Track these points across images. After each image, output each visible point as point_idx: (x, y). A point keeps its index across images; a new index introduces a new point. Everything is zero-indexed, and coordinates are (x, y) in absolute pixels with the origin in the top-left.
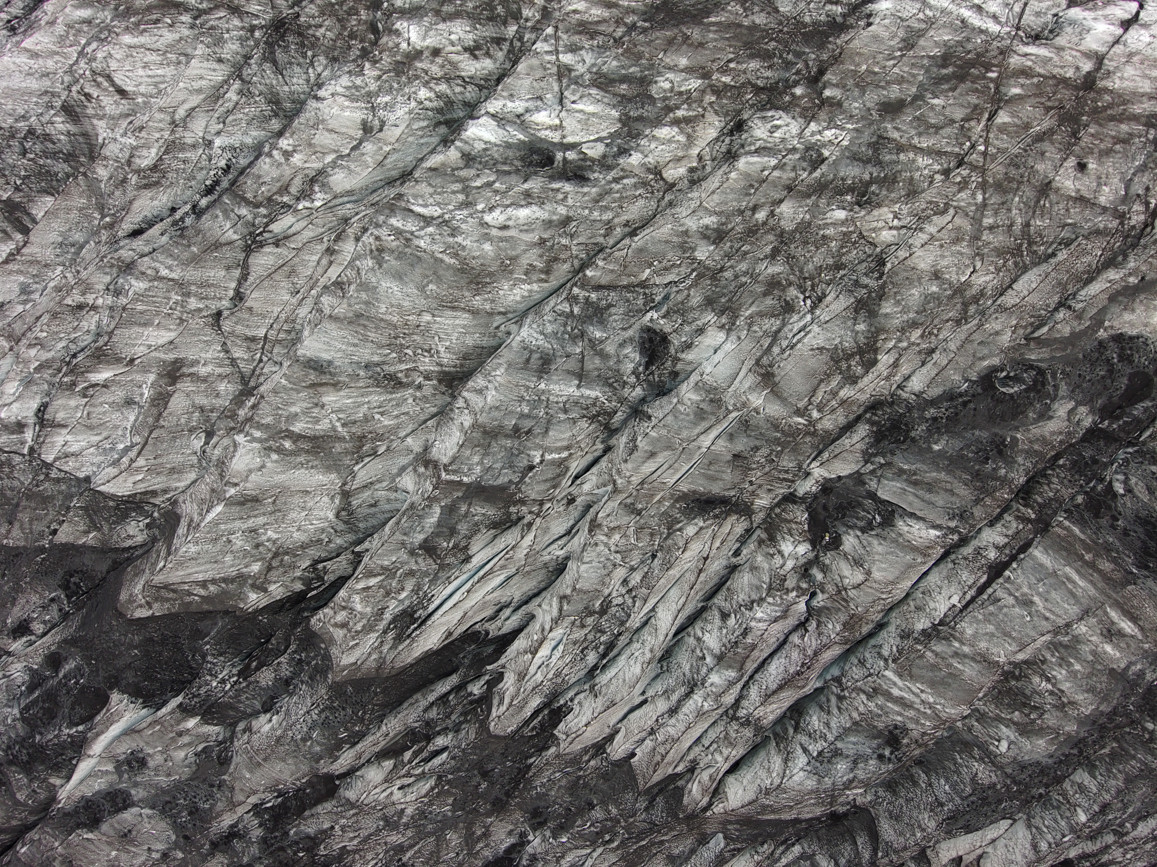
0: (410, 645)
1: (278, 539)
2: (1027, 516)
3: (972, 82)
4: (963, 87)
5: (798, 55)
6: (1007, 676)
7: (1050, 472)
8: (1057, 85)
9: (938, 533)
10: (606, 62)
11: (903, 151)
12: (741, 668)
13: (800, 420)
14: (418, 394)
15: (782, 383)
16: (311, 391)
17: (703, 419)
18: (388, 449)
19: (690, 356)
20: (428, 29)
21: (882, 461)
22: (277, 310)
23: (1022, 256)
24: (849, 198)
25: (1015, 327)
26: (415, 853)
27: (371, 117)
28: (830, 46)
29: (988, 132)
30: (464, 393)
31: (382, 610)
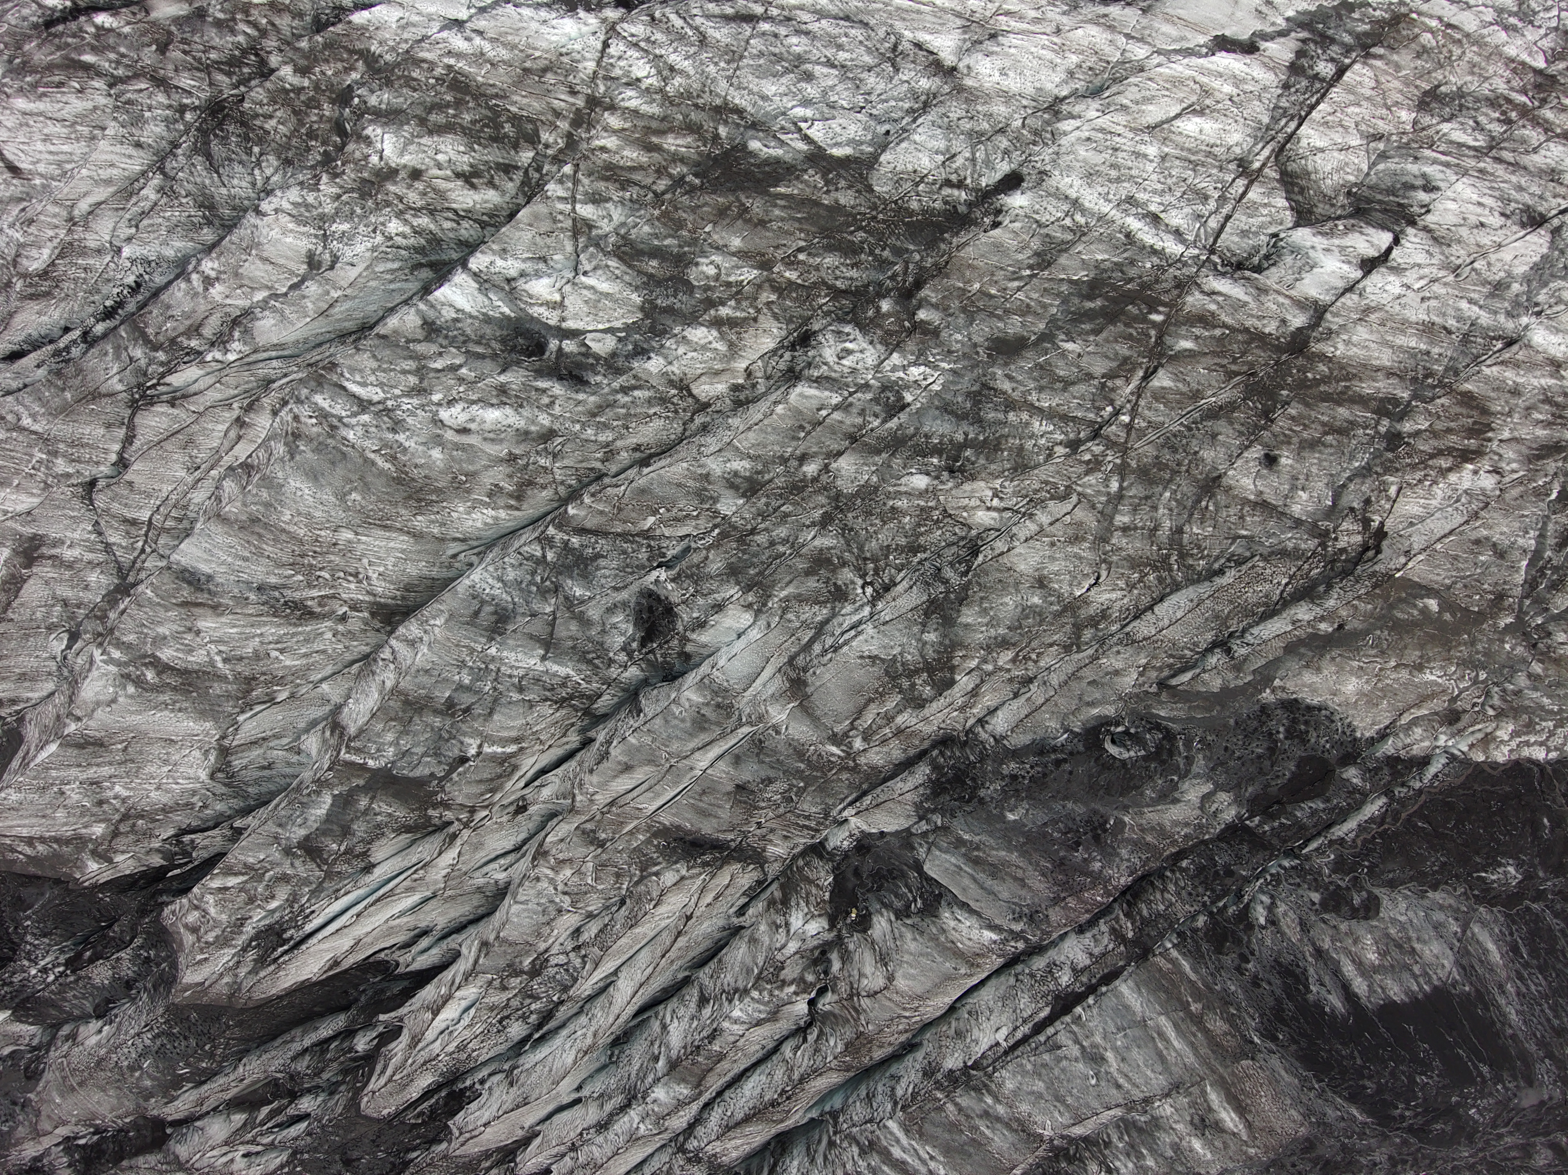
0: (274, 973)
1: (129, 797)
2: (1124, 931)
3: (1127, 325)
4: (1111, 330)
5: (898, 252)
6: (1057, 1153)
7: (1168, 874)
8: (1249, 343)
9: (995, 937)
10: (636, 225)
11: (1013, 409)
12: (699, 1085)
13: (834, 750)
14: (340, 628)
15: (815, 696)
16: (183, 611)
17: (703, 729)
18: (292, 696)
19: (704, 637)
20: (408, 142)
21: (939, 823)
22: (166, 488)
23: (1170, 570)
24: (935, 461)
25: (1145, 667)
27: (320, 249)
28: (943, 246)
29: (1139, 396)
30: (393, 642)
31: (242, 922)
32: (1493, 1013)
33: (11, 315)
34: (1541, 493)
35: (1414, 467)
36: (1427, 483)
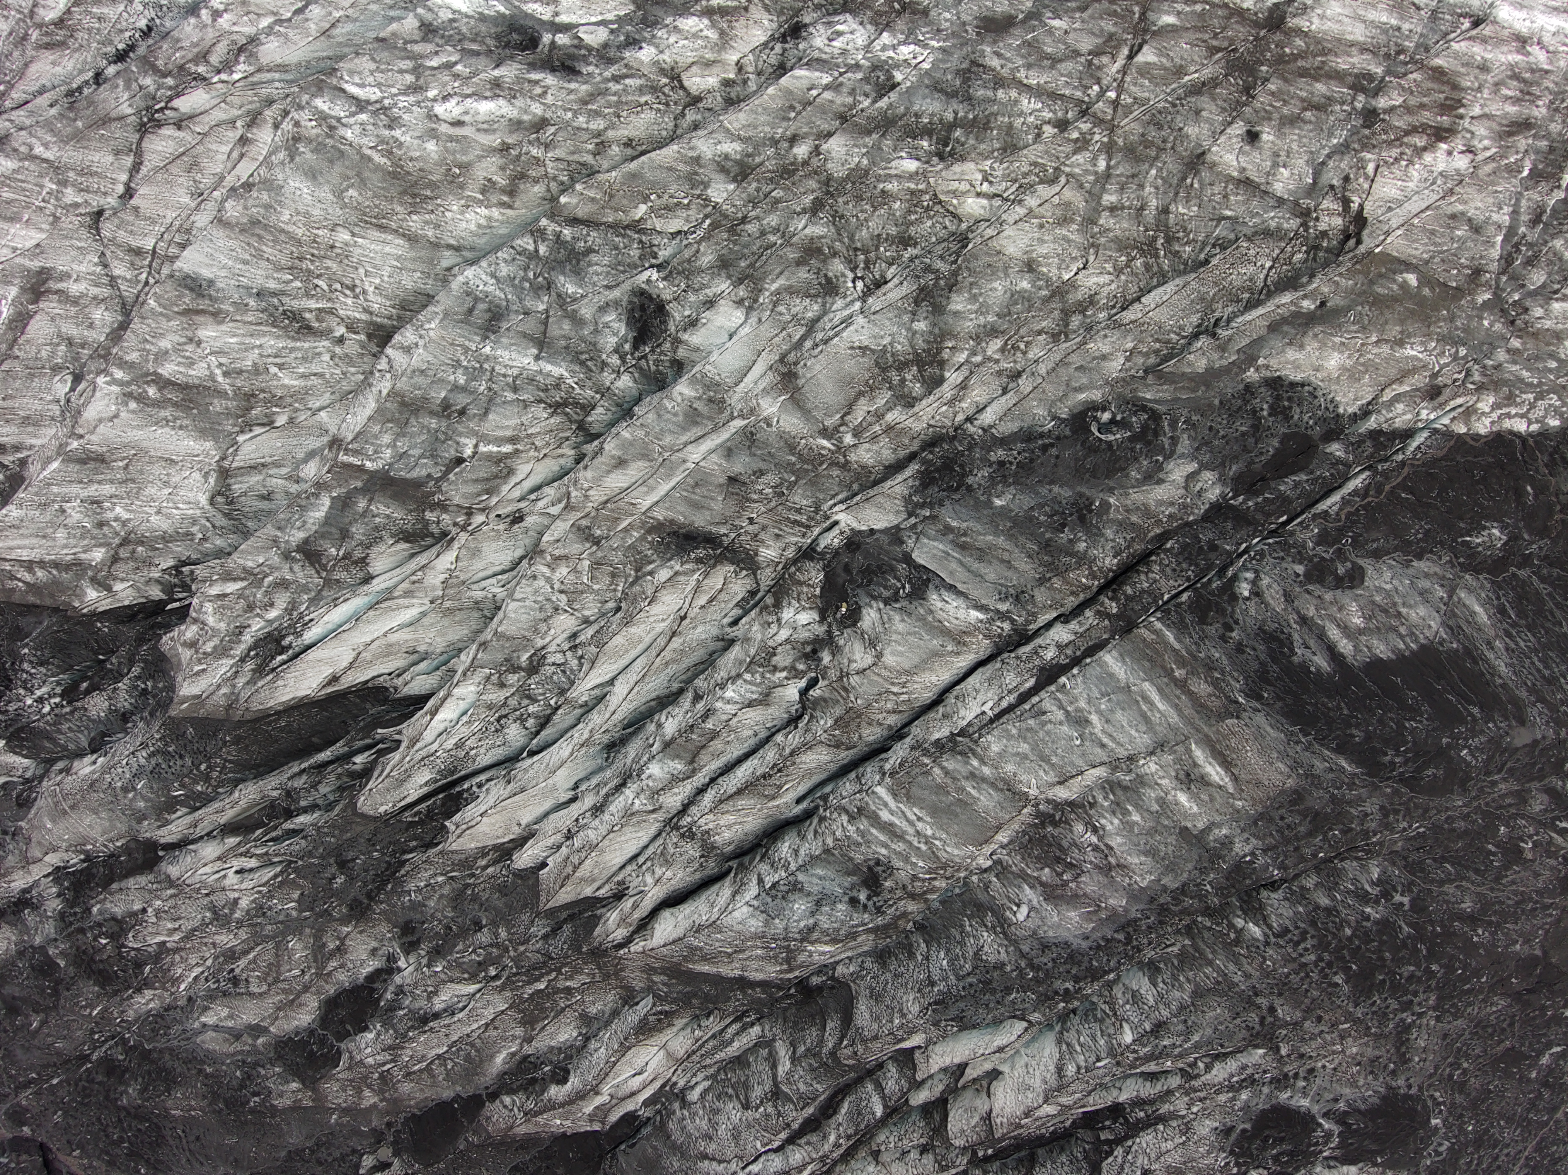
0: (272, 682)
1: (129, 520)
2: (1109, 611)
3: (1110, 2)
4: (1096, 8)
6: (1044, 819)
7: (1152, 557)
8: (1228, 18)
9: (981, 616)
11: (1002, 86)
12: (692, 761)
13: (825, 443)
14: (338, 350)
15: (806, 388)
16: (184, 319)
17: (696, 423)
18: (291, 421)
19: (695, 338)
21: (928, 514)
22: (171, 214)
23: (1157, 256)
24: (925, 144)
25: (1131, 353)
26: (250, 963)
29: (1125, 73)
30: (389, 351)
31: (241, 630)
32: (1483, 666)
33: (26, 65)
34: (1514, 170)
35: (1390, 143)
36: (1404, 163)
